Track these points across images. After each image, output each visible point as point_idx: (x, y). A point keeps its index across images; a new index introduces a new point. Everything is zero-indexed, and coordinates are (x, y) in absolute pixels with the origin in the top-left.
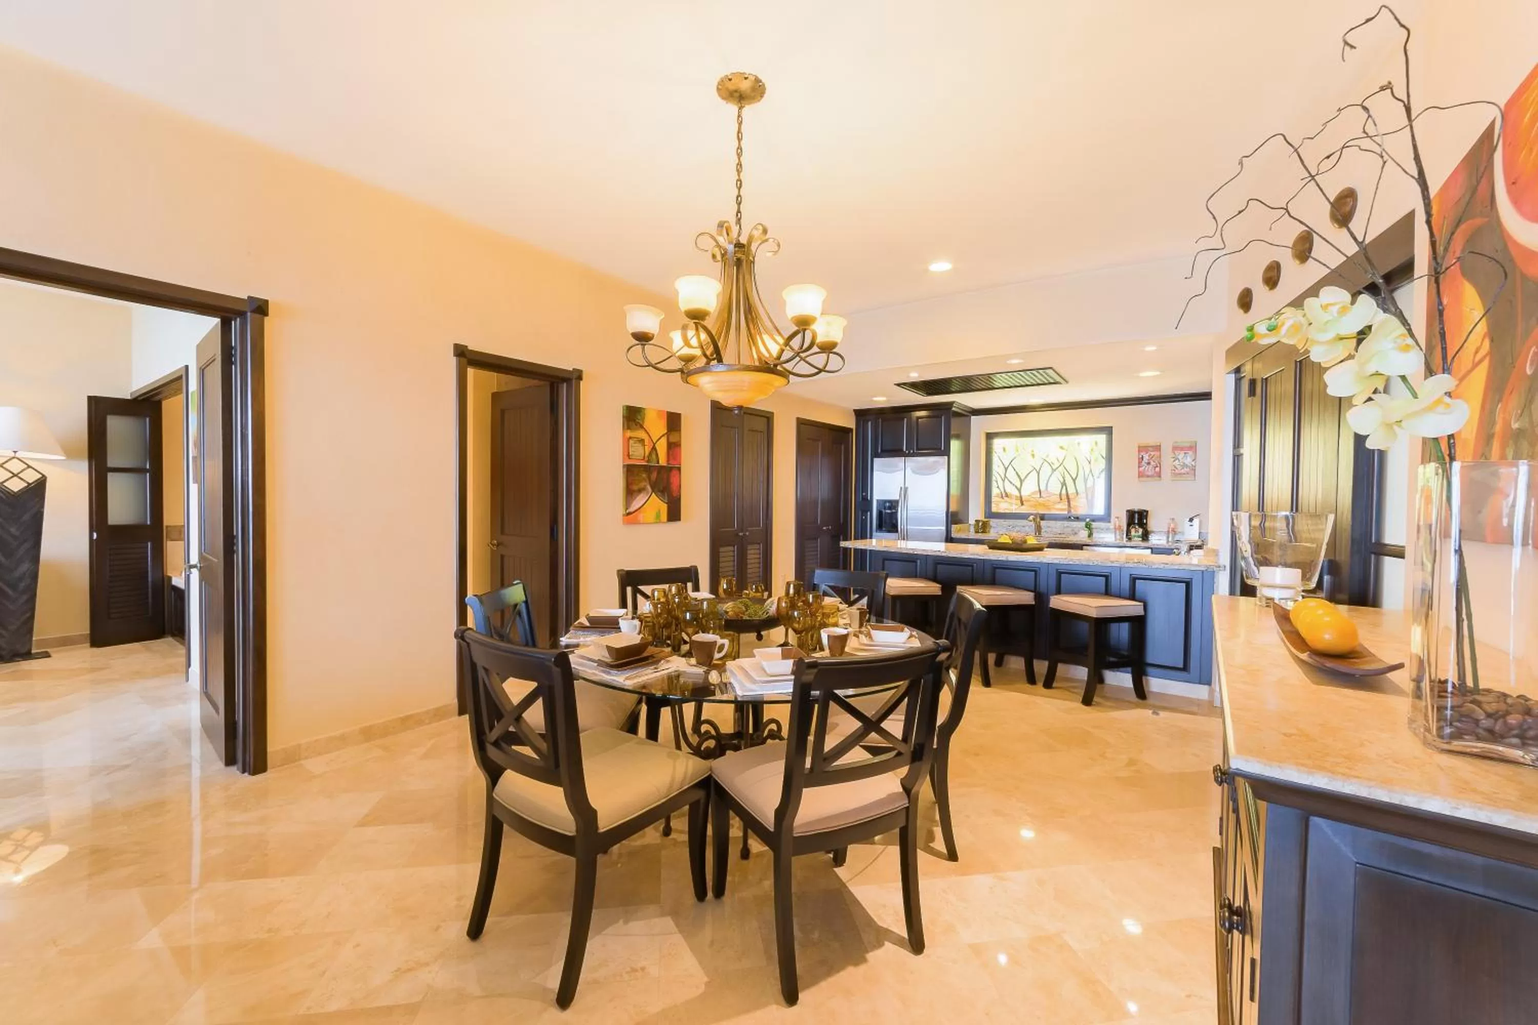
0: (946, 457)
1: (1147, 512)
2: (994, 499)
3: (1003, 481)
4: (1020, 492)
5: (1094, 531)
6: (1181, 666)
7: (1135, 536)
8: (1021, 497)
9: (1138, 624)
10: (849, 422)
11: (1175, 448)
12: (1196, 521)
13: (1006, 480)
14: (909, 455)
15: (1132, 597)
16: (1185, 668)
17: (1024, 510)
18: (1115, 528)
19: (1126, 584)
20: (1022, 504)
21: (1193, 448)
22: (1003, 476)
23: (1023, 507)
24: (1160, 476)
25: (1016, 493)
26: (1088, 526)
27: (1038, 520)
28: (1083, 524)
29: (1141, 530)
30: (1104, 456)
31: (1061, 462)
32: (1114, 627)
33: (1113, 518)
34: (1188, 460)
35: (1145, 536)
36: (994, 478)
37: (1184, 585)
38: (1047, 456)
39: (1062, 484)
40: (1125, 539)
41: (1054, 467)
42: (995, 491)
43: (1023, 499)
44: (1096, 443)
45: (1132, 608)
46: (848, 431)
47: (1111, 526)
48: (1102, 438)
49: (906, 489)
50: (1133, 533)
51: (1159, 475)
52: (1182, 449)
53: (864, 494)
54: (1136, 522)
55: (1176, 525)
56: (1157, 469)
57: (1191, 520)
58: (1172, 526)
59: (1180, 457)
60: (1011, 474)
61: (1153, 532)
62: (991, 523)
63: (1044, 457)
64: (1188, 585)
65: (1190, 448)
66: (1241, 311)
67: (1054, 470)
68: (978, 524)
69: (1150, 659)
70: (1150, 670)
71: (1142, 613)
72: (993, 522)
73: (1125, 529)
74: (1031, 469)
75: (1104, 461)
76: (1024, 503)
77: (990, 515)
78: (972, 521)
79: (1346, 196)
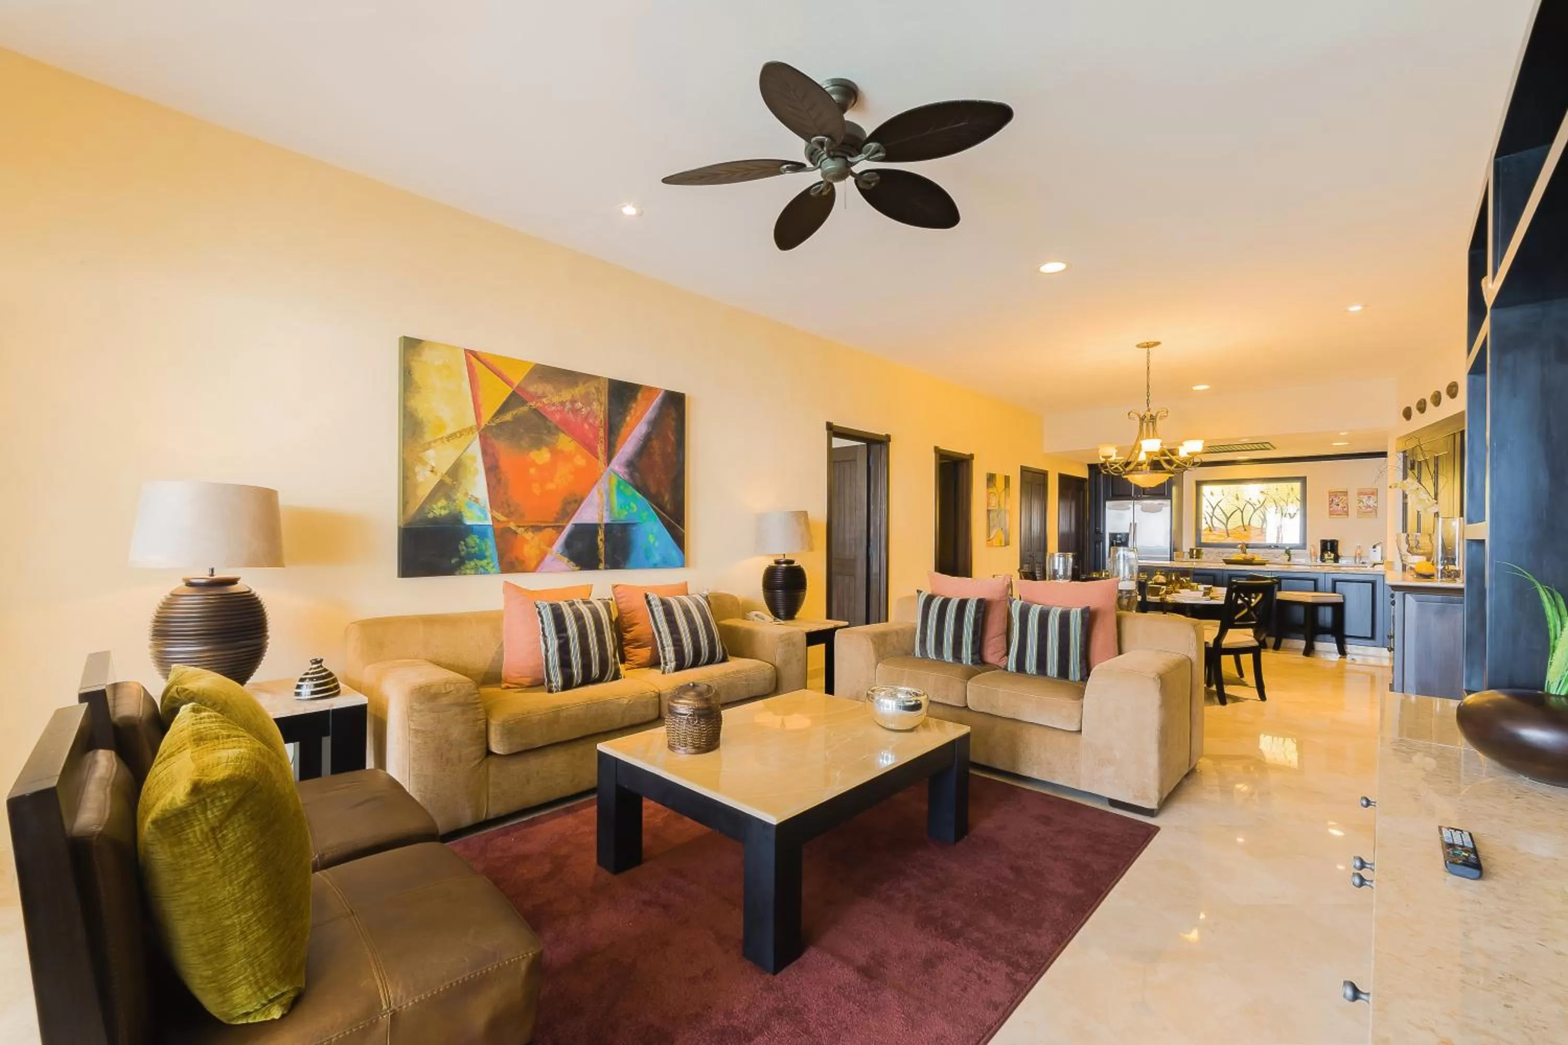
0: (1169, 501)
1: (1337, 541)
2: (1203, 533)
3: (1212, 518)
4: (1226, 527)
5: (1292, 557)
6: (1370, 636)
7: (1328, 559)
8: (1227, 530)
9: (1339, 609)
10: (1084, 474)
11: (1360, 494)
12: (1379, 548)
13: (1214, 517)
14: (1138, 499)
15: (1334, 591)
16: (1373, 637)
17: (1229, 541)
18: (1311, 554)
19: (1329, 585)
20: (1228, 536)
21: (1374, 493)
22: (1211, 515)
23: (1229, 538)
24: (1348, 515)
25: (1223, 527)
26: (1288, 552)
27: (1245, 547)
28: (1284, 550)
29: (1332, 555)
30: (1299, 498)
31: (1261, 503)
32: (1321, 609)
33: (1308, 546)
34: (1371, 503)
35: (1336, 559)
36: (1203, 516)
37: (1370, 585)
38: (1250, 499)
39: (1262, 520)
40: (1319, 560)
41: (1256, 507)
42: (1204, 526)
43: (1229, 532)
44: (1292, 489)
45: (1335, 598)
46: (1083, 480)
47: (1307, 552)
48: (1297, 486)
49: (1135, 525)
50: (1326, 556)
51: (1347, 513)
52: (1365, 494)
53: (1098, 528)
54: (1329, 549)
55: (1362, 551)
56: (1345, 509)
57: (1374, 547)
58: (1359, 551)
59: (1364, 500)
60: (1218, 512)
61: (1342, 556)
62: (1203, 551)
63: (1248, 500)
64: (1374, 584)
65: (1373, 494)
66: (1404, 419)
67: (1255, 510)
68: (1193, 552)
69: (1347, 633)
70: (1348, 640)
71: (1342, 601)
72: (1204, 550)
73: (1319, 554)
74: (1236, 508)
75: (1299, 503)
76: (1230, 535)
77: (1200, 544)
78: (1186, 549)
79: (1453, 386)
